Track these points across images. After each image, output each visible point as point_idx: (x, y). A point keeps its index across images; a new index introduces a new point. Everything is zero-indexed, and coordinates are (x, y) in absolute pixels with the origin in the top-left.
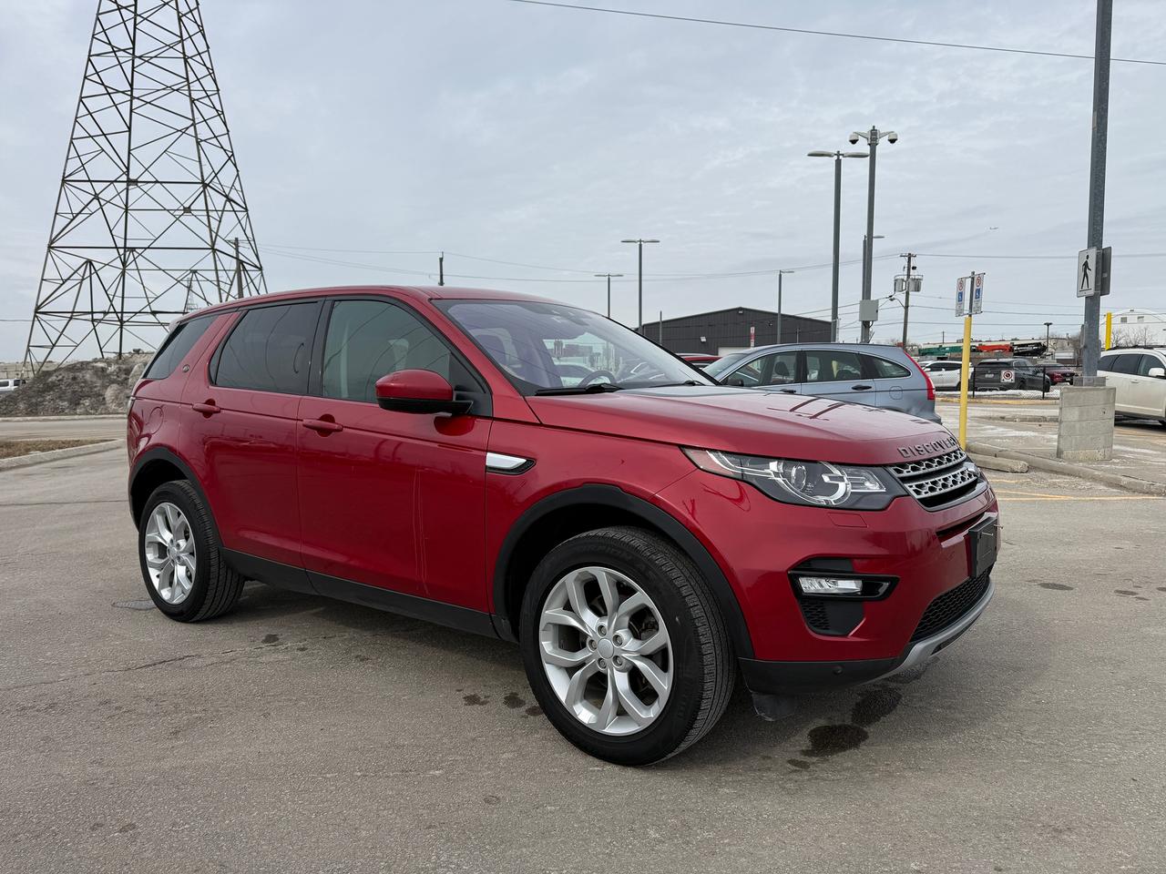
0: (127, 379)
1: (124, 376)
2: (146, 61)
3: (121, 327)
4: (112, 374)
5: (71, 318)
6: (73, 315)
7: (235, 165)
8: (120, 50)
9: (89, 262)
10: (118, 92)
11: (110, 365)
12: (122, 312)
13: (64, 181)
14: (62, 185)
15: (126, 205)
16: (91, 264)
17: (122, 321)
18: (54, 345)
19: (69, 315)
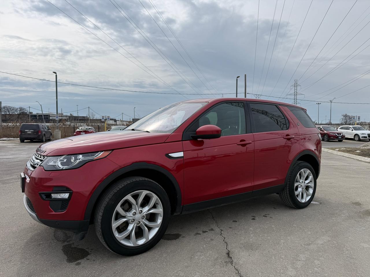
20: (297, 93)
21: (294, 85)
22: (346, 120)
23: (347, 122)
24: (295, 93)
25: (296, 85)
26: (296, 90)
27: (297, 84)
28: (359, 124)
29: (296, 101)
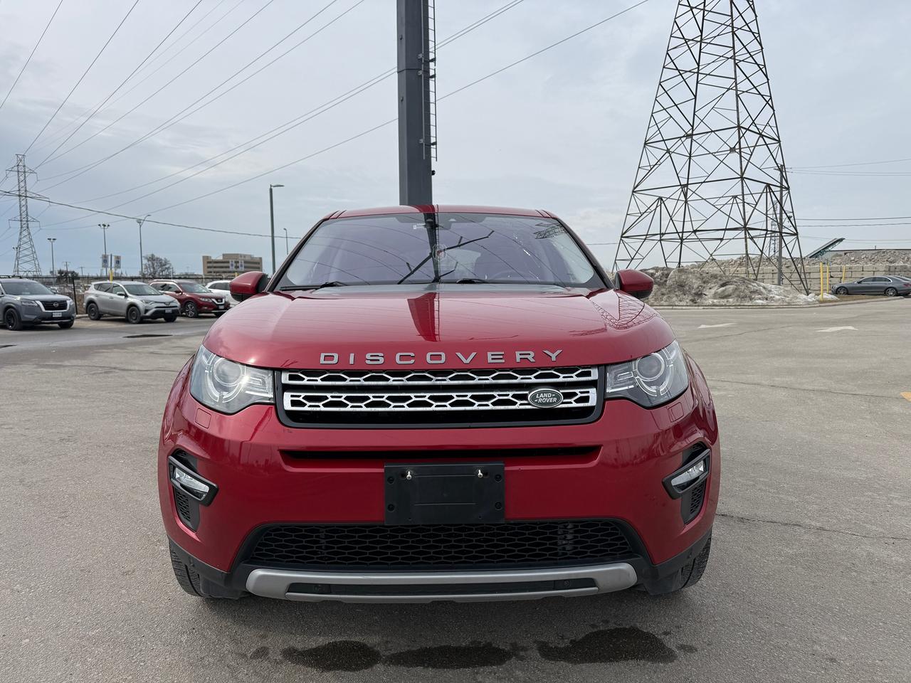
0: (666, 281)
1: (665, 279)
2: (708, 43)
3: (681, 243)
4: (657, 277)
5: (645, 239)
6: (647, 237)
7: (772, 108)
8: (689, 40)
9: (660, 198)
10: (686, 72)
11: (657, 271)
12: (683, 232)
13: (645, 144)
14: (644, 147)
15: (690, 154)
16: (662, 199)
17: (682, 239)
18: (632, 259)
19: (644, 237)
20: (26, 191)
21: (16, 168)
22: (154, 268)
23: (157, 273)
24: (19, 190)
25: (21, 169)
26: (22, 184)
27: (24, 166)
28: (183, 277)
29: (27, 215)
